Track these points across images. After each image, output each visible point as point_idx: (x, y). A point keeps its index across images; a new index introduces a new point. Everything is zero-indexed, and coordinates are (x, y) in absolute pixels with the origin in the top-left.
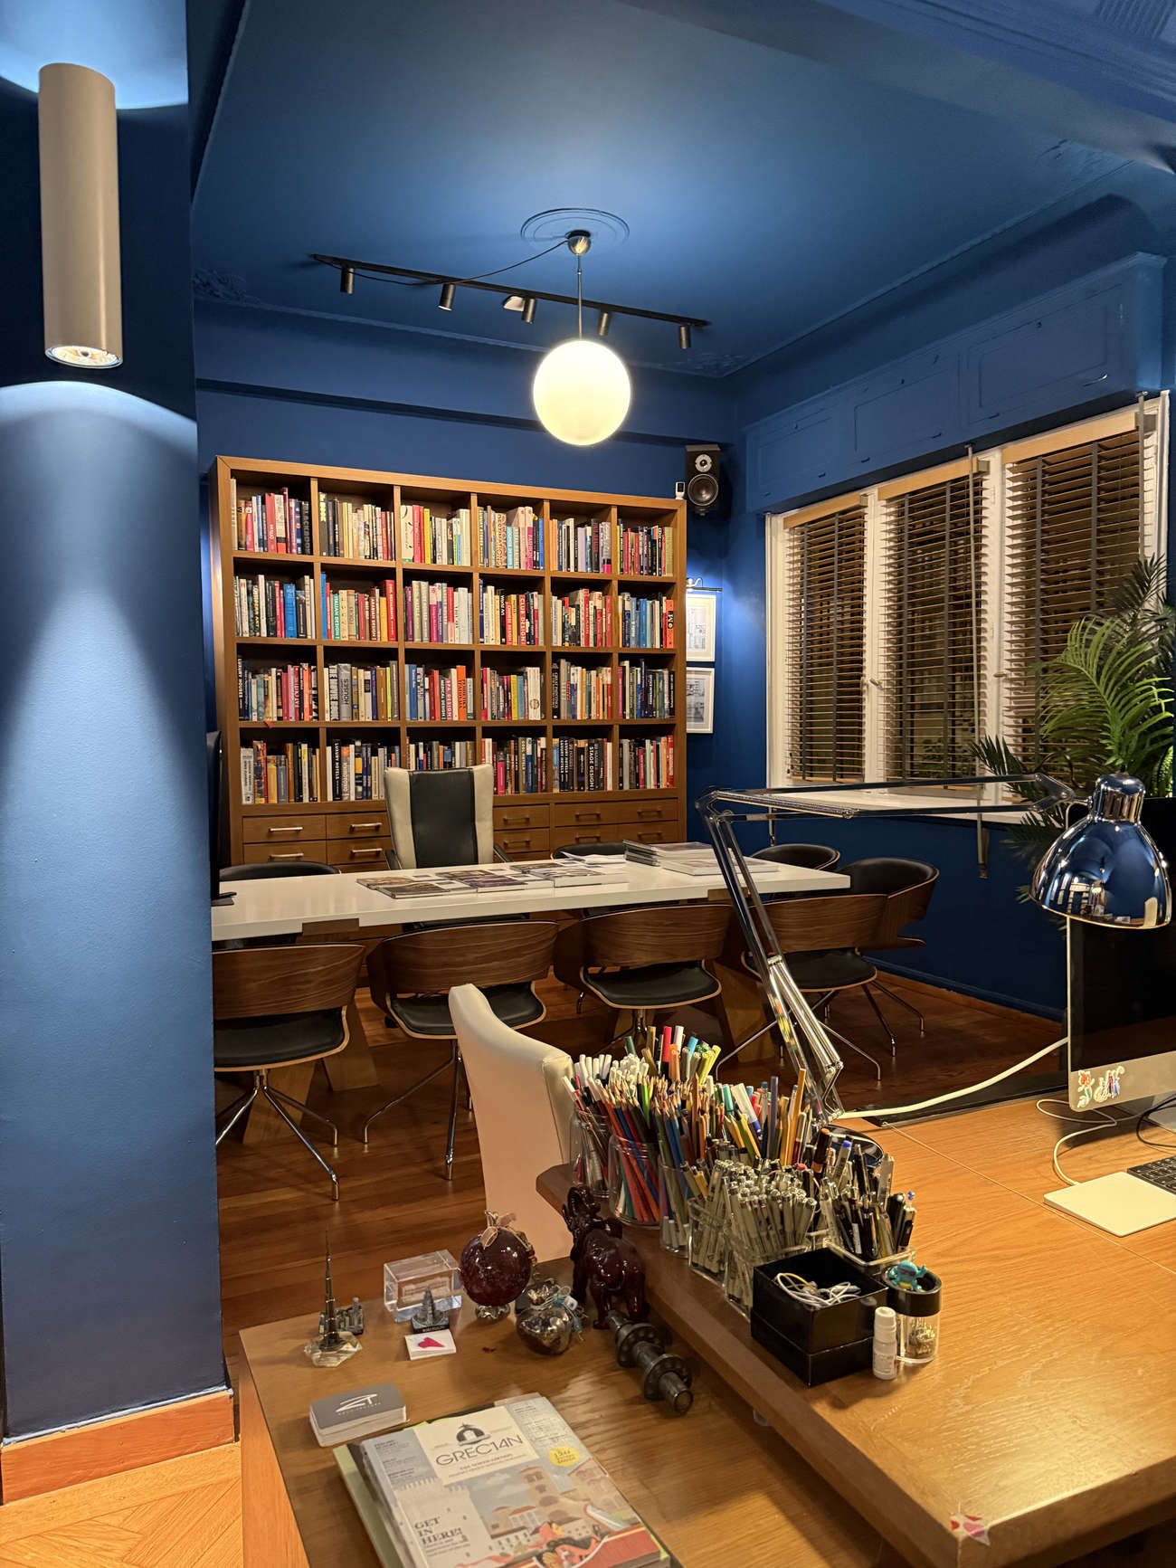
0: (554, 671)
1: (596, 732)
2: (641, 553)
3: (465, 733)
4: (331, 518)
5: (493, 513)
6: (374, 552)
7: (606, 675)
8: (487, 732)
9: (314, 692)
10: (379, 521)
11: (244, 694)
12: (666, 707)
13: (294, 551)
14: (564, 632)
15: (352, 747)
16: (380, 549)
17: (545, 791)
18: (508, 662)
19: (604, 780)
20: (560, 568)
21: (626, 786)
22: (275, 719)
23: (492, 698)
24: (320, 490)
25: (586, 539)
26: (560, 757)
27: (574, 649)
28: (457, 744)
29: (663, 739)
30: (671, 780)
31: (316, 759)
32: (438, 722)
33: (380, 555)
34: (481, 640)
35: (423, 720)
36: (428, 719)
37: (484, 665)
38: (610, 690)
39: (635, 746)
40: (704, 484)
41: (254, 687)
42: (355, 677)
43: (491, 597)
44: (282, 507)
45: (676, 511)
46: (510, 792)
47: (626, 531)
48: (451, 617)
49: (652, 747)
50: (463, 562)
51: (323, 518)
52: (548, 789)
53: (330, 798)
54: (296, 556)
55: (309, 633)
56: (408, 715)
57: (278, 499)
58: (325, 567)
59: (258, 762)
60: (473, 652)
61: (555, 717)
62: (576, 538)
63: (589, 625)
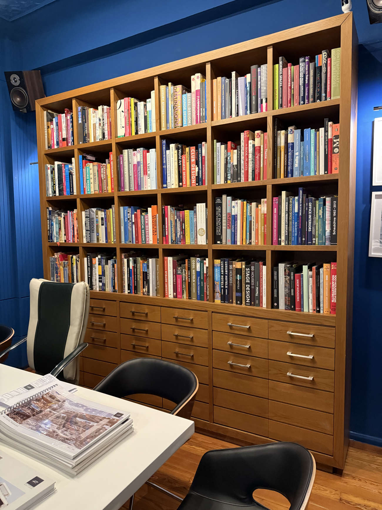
0: (217, 205)
2: (301, 83)
4: (83, 120)
6: (104, 135)
7: (264, 206)
10: (106, 115)
11: (50, 228)
12: (327, 233)
13: (70, 144)
14: (226, 171)
15: (97, 258)
16: (106, 133)
17: (209, 301)
18: (184, 201)
19: (260, 298)
20: (224, 116)
21: (282, 307)
22: (64, 242)
23: (171, 228)
24: (77, 104)
25: (246, 85)
26: (221, 275)
27: (236, 185)
28: (151, 259)
29: (325, 266)
30: (333, 307)
31: (79, 264)
32: (141, 245)
33: (106, 137)
34: (164, 186)
36: (135, 242)
37: (164, 203)
38: (266, 219)
39: (291, 271)
41: (54, 224)
42: (97, 216)
43: (172, 153)
44: (65, 120)
45: (340, 27)
46: (185, 297)
47: (285, 65)
48: (145, 173)
49: (310, 273)
50: (152, 130)
51: (80, 121)
52: (212, 298)
54: (70, 147)
55: (74, 192)
56: (123, 239)
57: (63, 116)
58: (81, 150)
60: (157, 194)
61: (219, 242)
62: (237, 88)
63: (248, 162)
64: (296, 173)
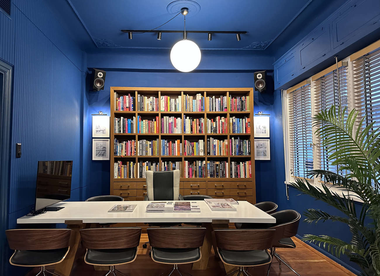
0: (208, 141)
1: (223, 160)
2: (238, 104)
3: (179, 159)
4: (141, 101)
5: (189, 96)
6: (153, 109)
7: (226, 142)
8: (186, 159)
9: (135, 148)
10: (155, 101)
11: (116, 149)
12: (247, 152)
13: (131, 110)
14: (211, 129)
15: (145, 163)
16: (155, 108)
17: (205, 177)
18: (193, 139)
19: (225, 174)
20: (210, 111)
21: (233, 177)
22: (124, 155)
23: (188, 149)
24: (138, 94)
25: (219, 102)
26: (210, 167)
27: (215, 134)
28: (177, 162)
29: (247, 162)
30: (251, 175)
31: (135, 166)
32: (171, 156)
33: (155, 110)
34: (185, 132)
35: (166, 155)
36: (168, 155)
37: (185, 139)
38: (227, 146)
39: (236, 164)
40: (260, 83)
41: (119, 147)
42: (147, 143)
43: (188, 120)
44: (128, 99)
45: (250, 91)
46: (193, 177)
47: (232, 98)
48: (175, 126)
49: (243, 165)
50: (179, 110)
51: (139, 101)
52: (206, 176)
53: (139, 177)
54: (132, 111)
55: (134, 132)
56: (162, 154)
57: (127, 97)
58: (139, 114)
59: (119, 167)
60: (182, 136)
61: (209, 155)
62: (215, 102)
63: (220, 127)
64: (236, 132)
